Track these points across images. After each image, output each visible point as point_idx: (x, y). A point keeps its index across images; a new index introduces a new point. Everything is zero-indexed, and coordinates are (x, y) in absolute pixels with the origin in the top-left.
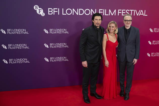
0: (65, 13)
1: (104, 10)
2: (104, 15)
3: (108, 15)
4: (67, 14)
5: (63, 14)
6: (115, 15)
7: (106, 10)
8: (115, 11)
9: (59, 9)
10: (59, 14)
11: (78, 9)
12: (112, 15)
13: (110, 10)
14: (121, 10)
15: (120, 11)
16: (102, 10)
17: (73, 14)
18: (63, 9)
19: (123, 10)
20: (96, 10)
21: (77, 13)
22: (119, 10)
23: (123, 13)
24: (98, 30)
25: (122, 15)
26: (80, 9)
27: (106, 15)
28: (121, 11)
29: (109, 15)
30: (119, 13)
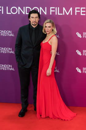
0: (9, 11)
1: (56, 8)
2: (56, 14)
3: (62, 14)
4: (11, 13)
5: (7, 13)
6: (71, 14)
7: (58, 8)
8: (71, 9)
9: (3, 7)
10: (3, 13)
11: (24, 7)
12: (68, 14)
13: (64, 9)
14: (79, 8)
15: (77, 10)
16: (54, 8)
17: (19, 13)
18: (7, 7)
19: (82, 8)
20: (46, 8)
21: (23, 12)
22: (76, 8)
23: (82, 11)
24: (34, 29)
25: (81, 14)
26: (26, 8)
27: (59, 14)
28: (80, 10)
29: (64, 14)
30: (77, 12)
